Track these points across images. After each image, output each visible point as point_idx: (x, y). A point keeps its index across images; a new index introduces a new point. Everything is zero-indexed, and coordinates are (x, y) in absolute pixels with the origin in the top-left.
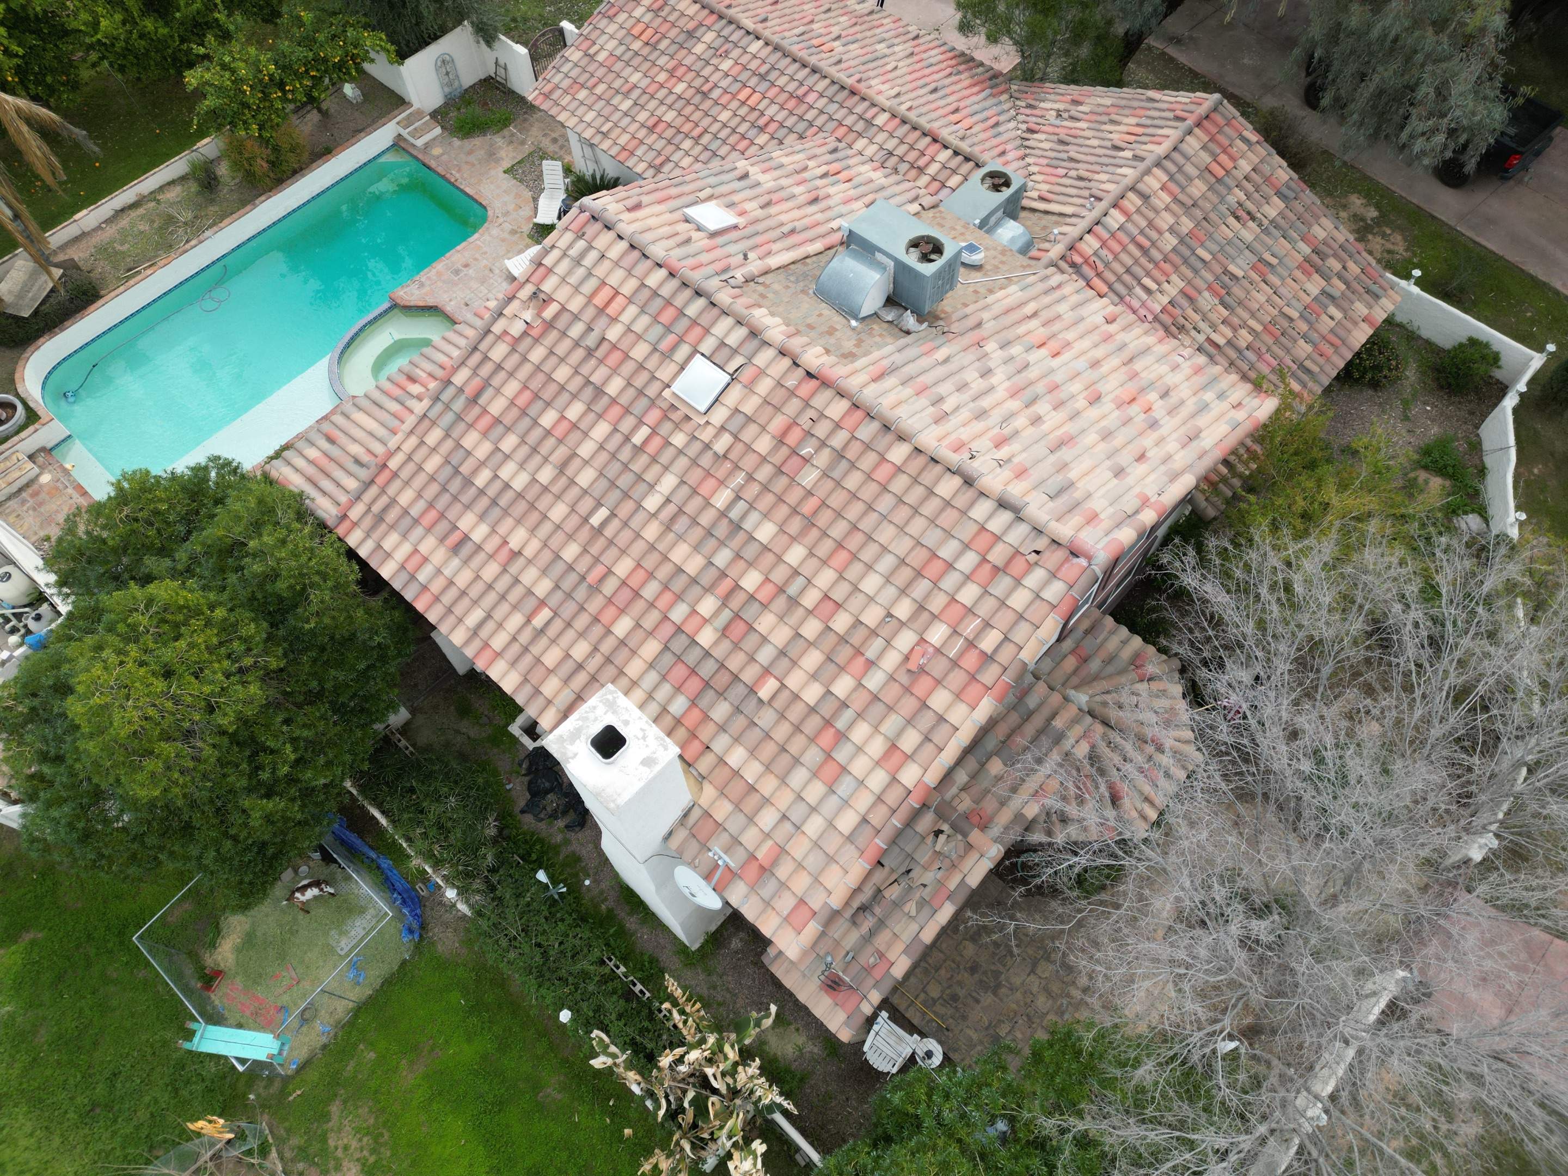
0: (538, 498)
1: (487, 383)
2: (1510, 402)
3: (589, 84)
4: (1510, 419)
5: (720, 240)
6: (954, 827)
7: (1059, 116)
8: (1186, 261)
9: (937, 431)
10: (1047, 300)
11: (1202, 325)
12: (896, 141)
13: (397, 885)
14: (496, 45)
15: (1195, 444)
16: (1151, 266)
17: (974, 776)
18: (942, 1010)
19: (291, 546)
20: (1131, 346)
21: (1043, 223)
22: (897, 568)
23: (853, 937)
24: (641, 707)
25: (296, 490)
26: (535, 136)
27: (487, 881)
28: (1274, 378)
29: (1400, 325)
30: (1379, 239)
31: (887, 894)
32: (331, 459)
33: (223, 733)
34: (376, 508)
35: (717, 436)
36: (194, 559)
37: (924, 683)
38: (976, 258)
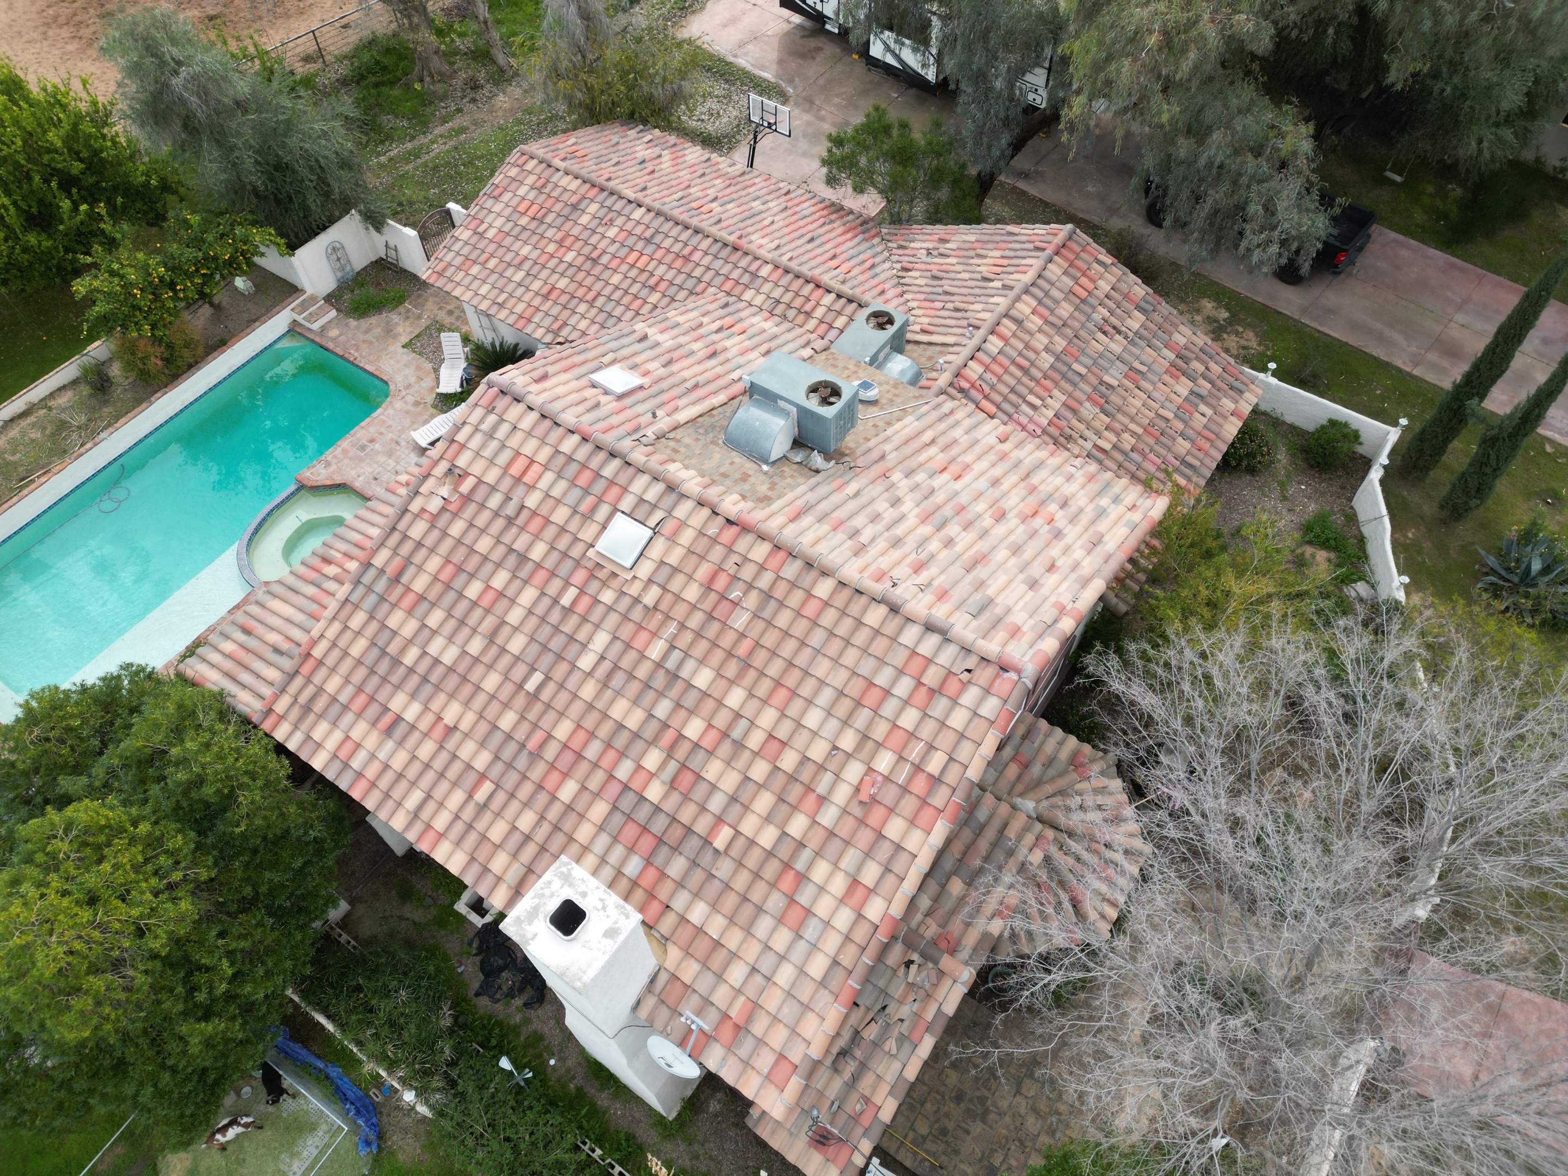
0: (470, 669)
1: (408, 562)
2: (1376, 475)
3: (481, 259)
4: (1379, 489)
5: (627, 401)
6: (923, 955)
7: (929, 254)
8: (1064, 376)
9: (857, 563)
10: (942, 426)
11: (1087, 433)
12: (781, 290)
13: (349, 1094)
14: (386, 230)
15: (1099, 548)
16: (1032, 384)
17: (936, 900)
18: (933, 1147)
19: (216, 749)
20: (1027, 461)
21: (929, 353)
22: (836, 700)
23: (837, 1084)
24: (595, 873)
25: (216, 689)
26: (430, 310)
27: (446, 1076)
28: (1161, 476)
29: (1265, 414)
30: (1233, 337)
31: (865, 1034)
32: (248, 650)
33: (154, 956)
34: (302, 699)
35: (645, 589)
36: (111, 773)
37: (878, 813)
38: (872, 394)
